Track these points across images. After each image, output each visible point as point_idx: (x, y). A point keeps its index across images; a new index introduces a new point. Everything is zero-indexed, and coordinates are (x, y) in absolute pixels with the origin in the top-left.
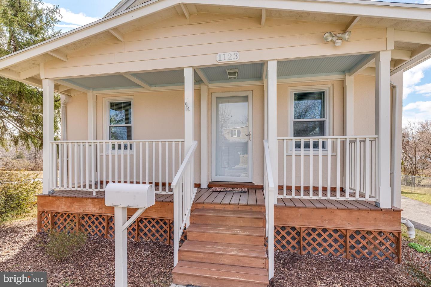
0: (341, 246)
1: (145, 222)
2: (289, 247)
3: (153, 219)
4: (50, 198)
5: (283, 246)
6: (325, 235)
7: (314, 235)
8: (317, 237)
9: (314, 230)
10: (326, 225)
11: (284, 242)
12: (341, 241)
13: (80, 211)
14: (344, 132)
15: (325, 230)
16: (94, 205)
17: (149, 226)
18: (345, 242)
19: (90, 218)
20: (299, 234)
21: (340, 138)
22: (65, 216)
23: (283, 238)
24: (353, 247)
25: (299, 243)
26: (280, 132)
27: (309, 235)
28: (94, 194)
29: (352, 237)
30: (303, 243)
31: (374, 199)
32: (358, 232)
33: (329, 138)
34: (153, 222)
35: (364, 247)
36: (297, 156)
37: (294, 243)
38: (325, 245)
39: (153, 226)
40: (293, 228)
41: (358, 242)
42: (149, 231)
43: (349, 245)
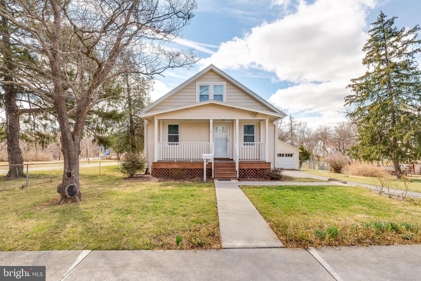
0: (256, 174)
1: (196, 170)
2: (242, 175)
3: (199, 169)
4: (158, 163)
5: (240, 175)
6: (252, 171)
7: (249, 171)
8: (250, 172)
9: (249, 169)
10: (252, 168)
11: (241, 174)
12: (256, 172)
13: (171, 167)
14: (260, 141)
15: (252, 169)
16: (177, 165)
17: (197, 171)
18: (257, 172)
19: (174, 170)
20: (245, 171)
21: (258, 143)
22: (164, 170)
23: (240, 172)
24: (259, 174)
25: (245, 174)
26: (240, 141)
27: (248, 171)
28: (175, 162)
29: (259, 171)
30: (246, 174)
31: (265, 160)
32: (260, 169)
33: (255, 143)
34: (199, 170)
35: (262, 174)
36: (245, 148)
37: (243, 174)
38: (252, 174)
39: (199, 171)
40: (243, 169)
41: (261, 172)
42: (197, 173)
43: (258, 173)
